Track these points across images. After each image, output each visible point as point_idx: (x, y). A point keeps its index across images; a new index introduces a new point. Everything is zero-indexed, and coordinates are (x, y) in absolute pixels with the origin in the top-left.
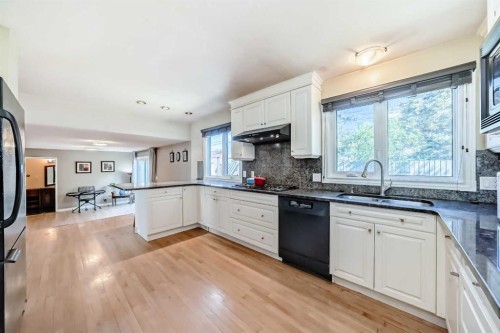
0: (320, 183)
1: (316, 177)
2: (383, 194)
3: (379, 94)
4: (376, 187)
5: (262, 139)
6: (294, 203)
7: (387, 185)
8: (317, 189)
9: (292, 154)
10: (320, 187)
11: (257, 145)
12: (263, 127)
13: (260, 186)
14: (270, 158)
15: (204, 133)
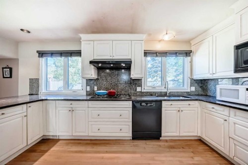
0: (141, 92)
1: (139, 89)
2: (168, 95)
3: (164, 54)
4: (164, 92)
5: (112, 65)
6: (143, 104)
7: (169, 91)
8: (139, 95)
9: (132, 76)
10: (141, 94)
11: (99, 69)
12: (111, 58)
13: (112, 96)
14: (110, 78)
15: (41, 54)
